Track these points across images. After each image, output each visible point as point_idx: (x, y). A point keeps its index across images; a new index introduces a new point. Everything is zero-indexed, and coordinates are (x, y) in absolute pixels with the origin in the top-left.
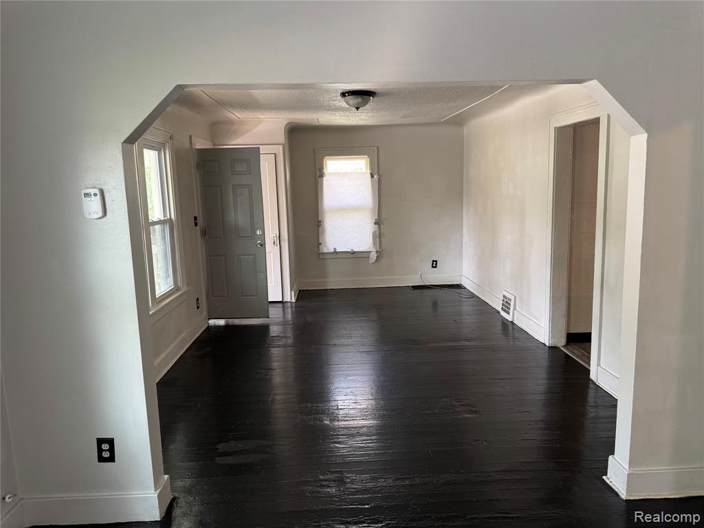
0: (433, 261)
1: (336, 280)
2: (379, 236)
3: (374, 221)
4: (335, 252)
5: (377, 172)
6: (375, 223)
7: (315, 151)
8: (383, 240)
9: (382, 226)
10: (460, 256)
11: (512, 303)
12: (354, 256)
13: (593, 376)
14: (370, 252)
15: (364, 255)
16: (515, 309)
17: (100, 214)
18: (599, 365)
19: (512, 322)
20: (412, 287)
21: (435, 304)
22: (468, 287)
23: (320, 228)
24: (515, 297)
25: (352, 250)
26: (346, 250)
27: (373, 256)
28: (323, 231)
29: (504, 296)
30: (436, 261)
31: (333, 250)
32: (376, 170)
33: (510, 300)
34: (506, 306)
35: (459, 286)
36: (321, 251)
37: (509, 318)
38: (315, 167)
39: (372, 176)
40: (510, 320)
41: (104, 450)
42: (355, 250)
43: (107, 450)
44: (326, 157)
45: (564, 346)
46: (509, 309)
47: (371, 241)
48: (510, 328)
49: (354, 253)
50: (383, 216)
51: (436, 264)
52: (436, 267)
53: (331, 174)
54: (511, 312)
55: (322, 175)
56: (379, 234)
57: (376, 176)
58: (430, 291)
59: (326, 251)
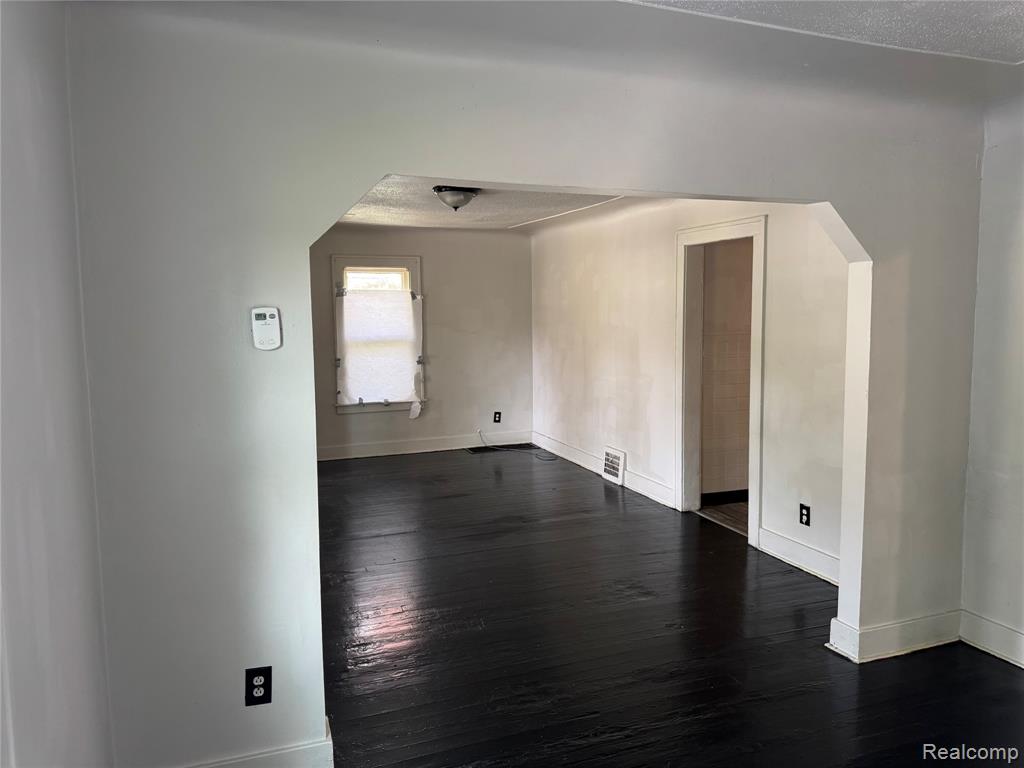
0: (496, 413)
1: (362, 445)
2: (423, 381)
3: (417, 359)
4: (361, 404)
5: (421, 292)
6: (419, 362)
7: (331, 257)
8: (429, 385)
9: (428, 367)
10: (529, 406)
11: (621, 462)
12: (387, 408)
13: (752, 541)
14: (411, 403)
15: (403, 407)
16: (625, 469)
17: (278, 344)
18: (760, 526)
19: (622, 486)
20: (470, 449)
21: (498, 473)
22: (543, 447)
23: (339, 369)
24: (625, 454)
25: (386, 401)
26: (376, 401)
27: (416, 409)
28: (344, 374)
29: (607, 454)
30: (499, 413)
31: (357, 402)
32: (419, 290)
33: (618, 458)
34: (612, 467)
35: (529, 446)
36: (340, 403)
37: (618, 481)
38: (332, 281)
39: (414, 297)
40: (620, 483)
41: (256, 686)
42: (390, 401)
43: (260, 686)
44: (348, 268)
45: (700, 510)
46: (618, 470)
47: (413, 387)
48: (620, 493)
49: (387, 404)
50: (429, 352)
51: (499, 417)
52: (499, 421)
53: (354, 292)
54: (620, 473)
55: (341, 293)
56: (425, 377)
57: (419, 297)
58: (492, 454)
59: (347, 402)
